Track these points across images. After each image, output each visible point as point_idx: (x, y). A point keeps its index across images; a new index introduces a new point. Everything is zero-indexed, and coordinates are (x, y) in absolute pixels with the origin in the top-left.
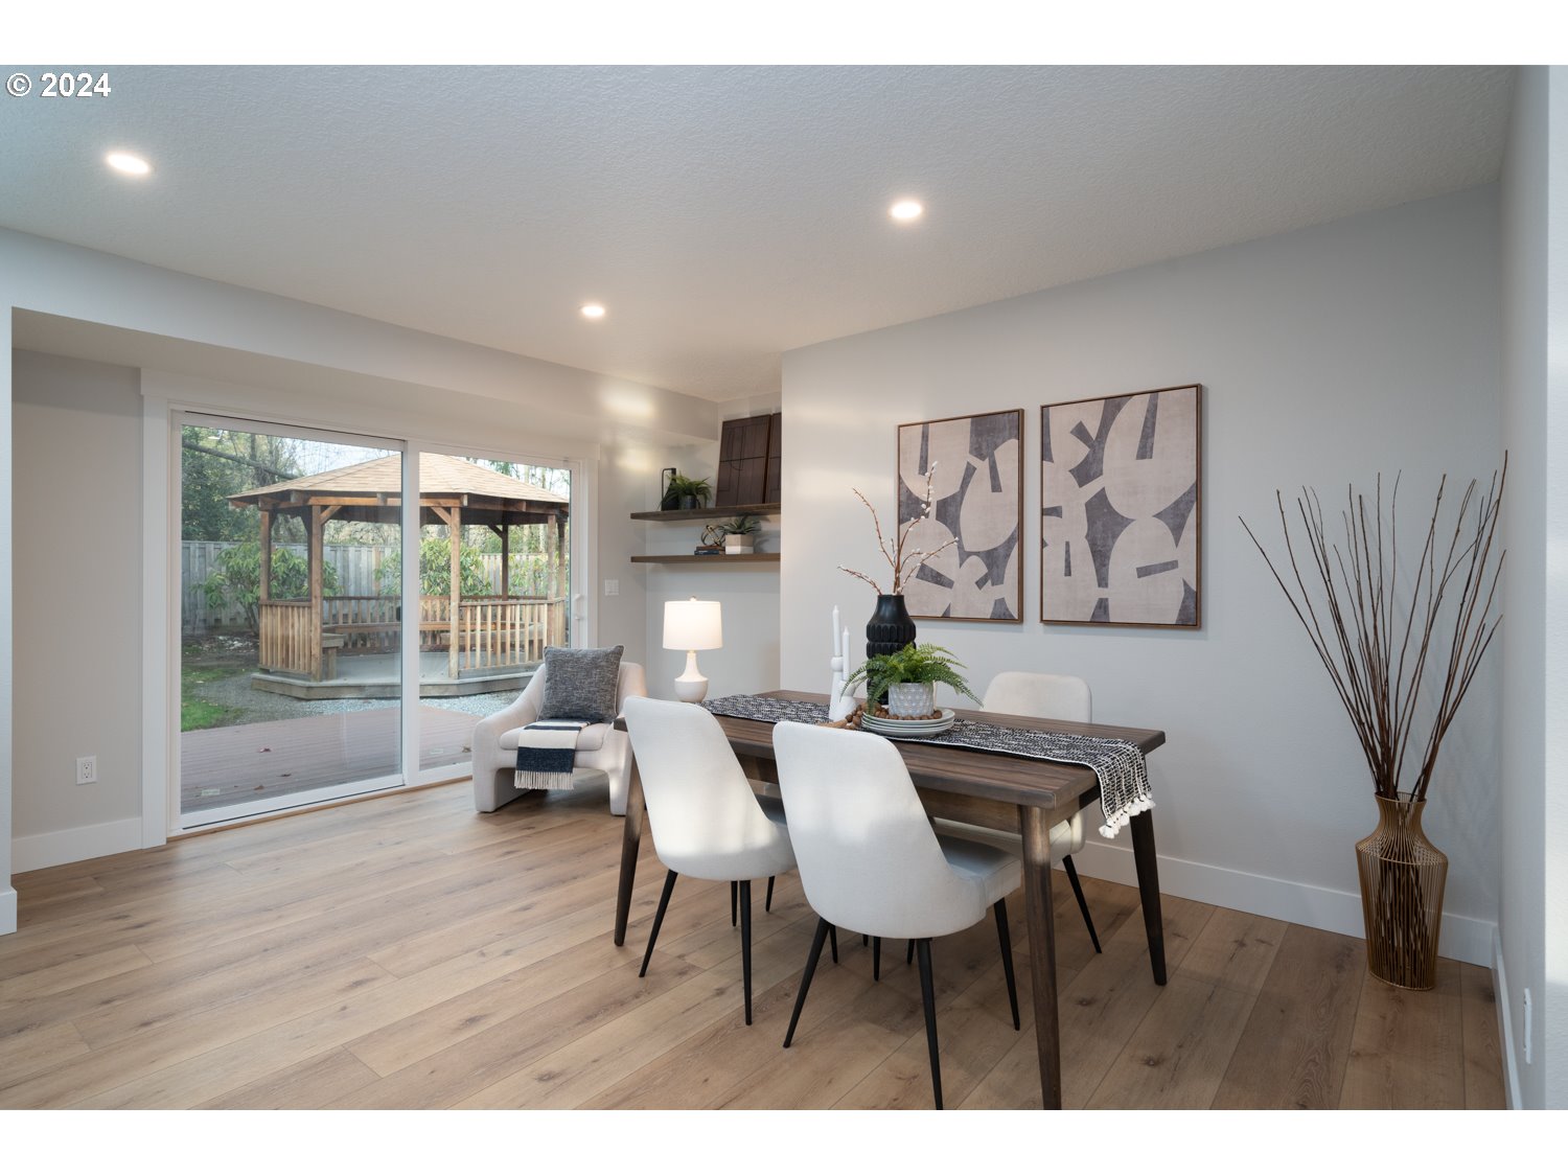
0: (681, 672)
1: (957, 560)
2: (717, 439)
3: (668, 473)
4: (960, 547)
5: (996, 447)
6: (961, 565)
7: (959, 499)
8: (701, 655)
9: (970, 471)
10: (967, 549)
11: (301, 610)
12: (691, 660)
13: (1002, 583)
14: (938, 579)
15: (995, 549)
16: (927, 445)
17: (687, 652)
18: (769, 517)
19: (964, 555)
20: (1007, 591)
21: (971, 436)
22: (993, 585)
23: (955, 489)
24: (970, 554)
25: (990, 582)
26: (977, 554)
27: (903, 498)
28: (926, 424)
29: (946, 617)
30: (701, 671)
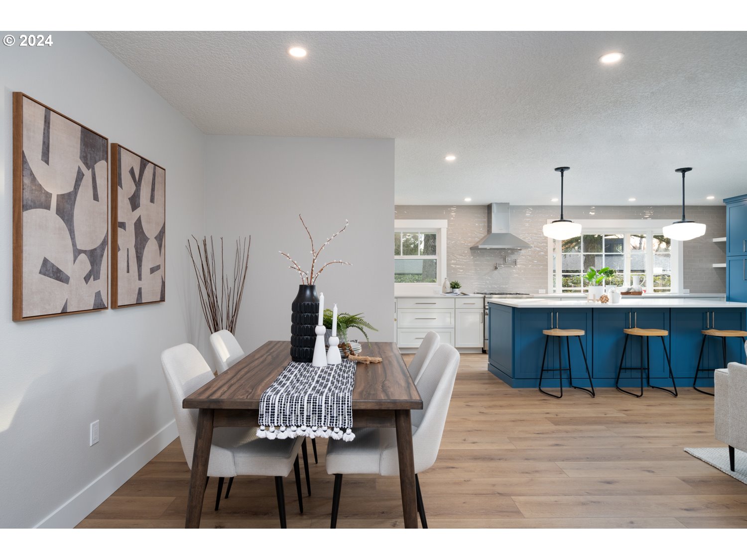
1: (71, 256)
4: (74, 245)
5: (96, 162)
6: (74, 261)
7: (73, 198)
9: (80, 176)
10: (79, 247)
13: (99, 279)
14: (58, 275)
15: (95, 249)
19: (77, 252)
20: (102, 285)
21: (81, 145)
22: (94, 280)
23: (70, 189)
24: (81, 252)
25: (92, 277)
26: (85, 252)
28: (47, 108)
29: (64, 313)
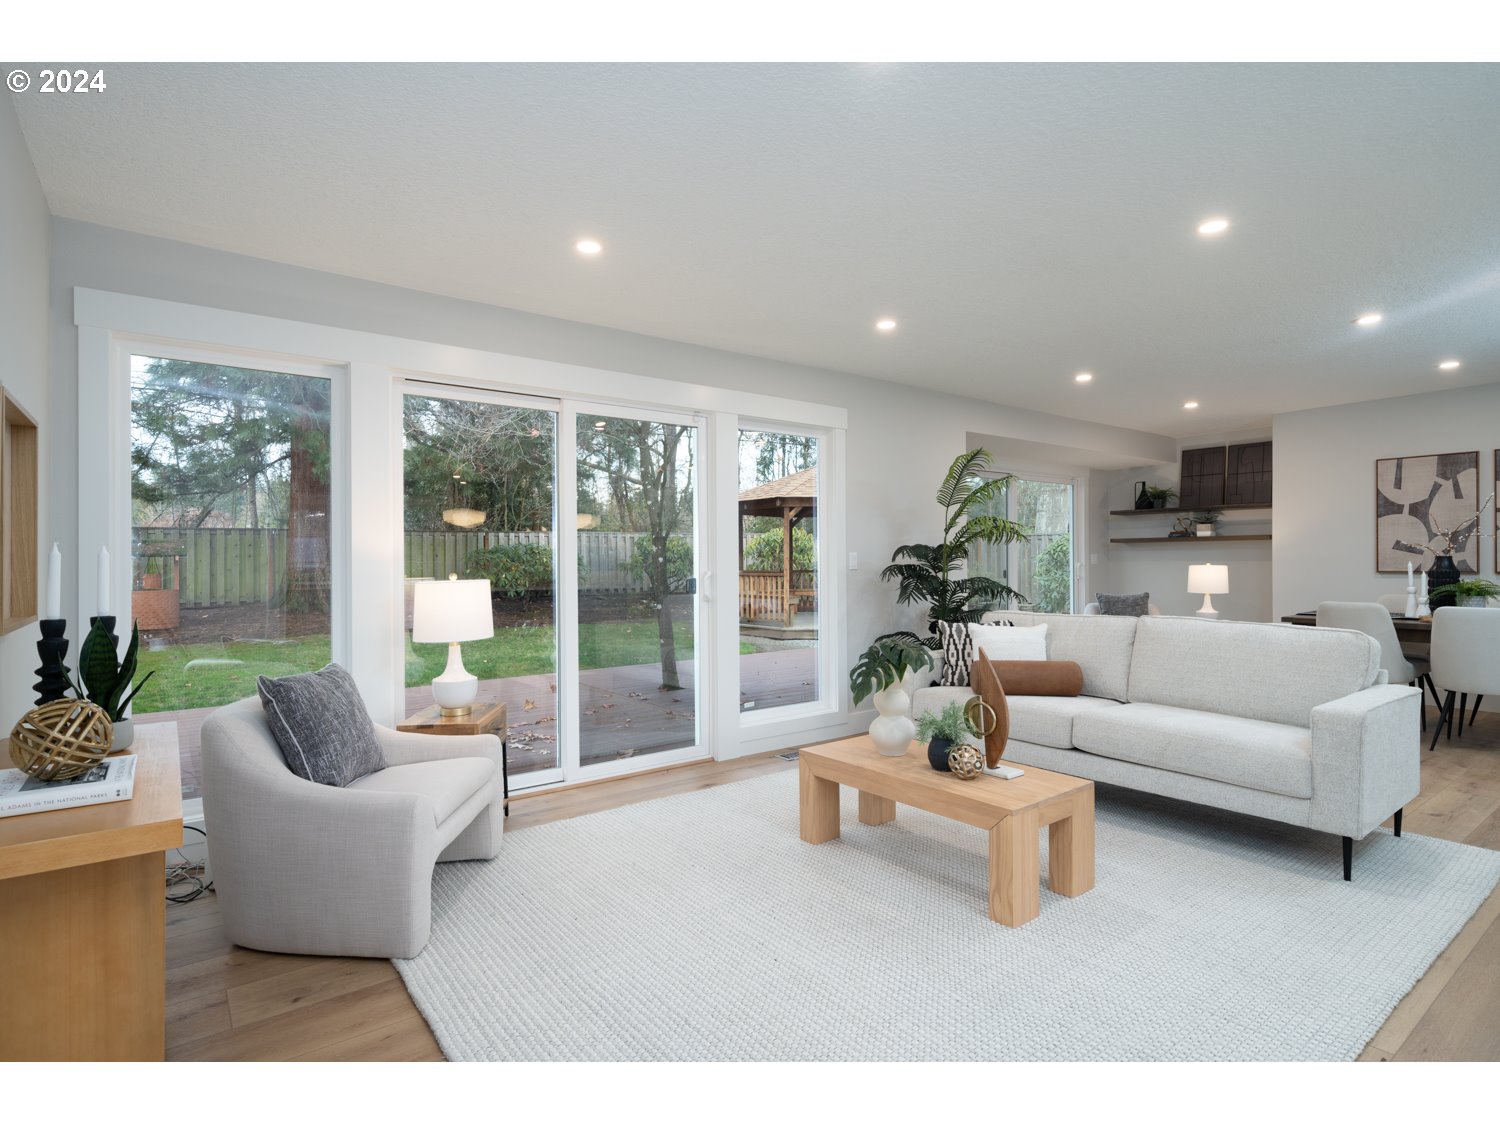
0: (1200, 607)
1: (1426, 538)
2: (1175, 461)
3: (1140, 486)
4: (1429, 531)
5: (1458, 473)
6: (1429, 541)
7: (1428, 502)
8: (1215, 598)
9: (1437, 486)
10: (1435, 532)
11: (762, 579)
12: (1207, 600)
13: (1464, 551)
14: (1411, 549)
16: (1401, 471)
17: (1204, 595)
18: (1224, 512)
19: (1432, 535)
21: (1438, 467)
22: (1456, 552)
23: (1425, 497)
24: (1437, 535)
26: (1443, 535)
27: (1380, 502)
28: (1400, 460)
30: (1214, 607)
